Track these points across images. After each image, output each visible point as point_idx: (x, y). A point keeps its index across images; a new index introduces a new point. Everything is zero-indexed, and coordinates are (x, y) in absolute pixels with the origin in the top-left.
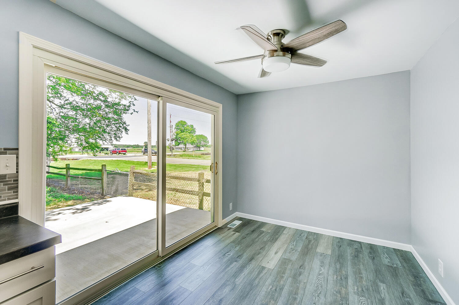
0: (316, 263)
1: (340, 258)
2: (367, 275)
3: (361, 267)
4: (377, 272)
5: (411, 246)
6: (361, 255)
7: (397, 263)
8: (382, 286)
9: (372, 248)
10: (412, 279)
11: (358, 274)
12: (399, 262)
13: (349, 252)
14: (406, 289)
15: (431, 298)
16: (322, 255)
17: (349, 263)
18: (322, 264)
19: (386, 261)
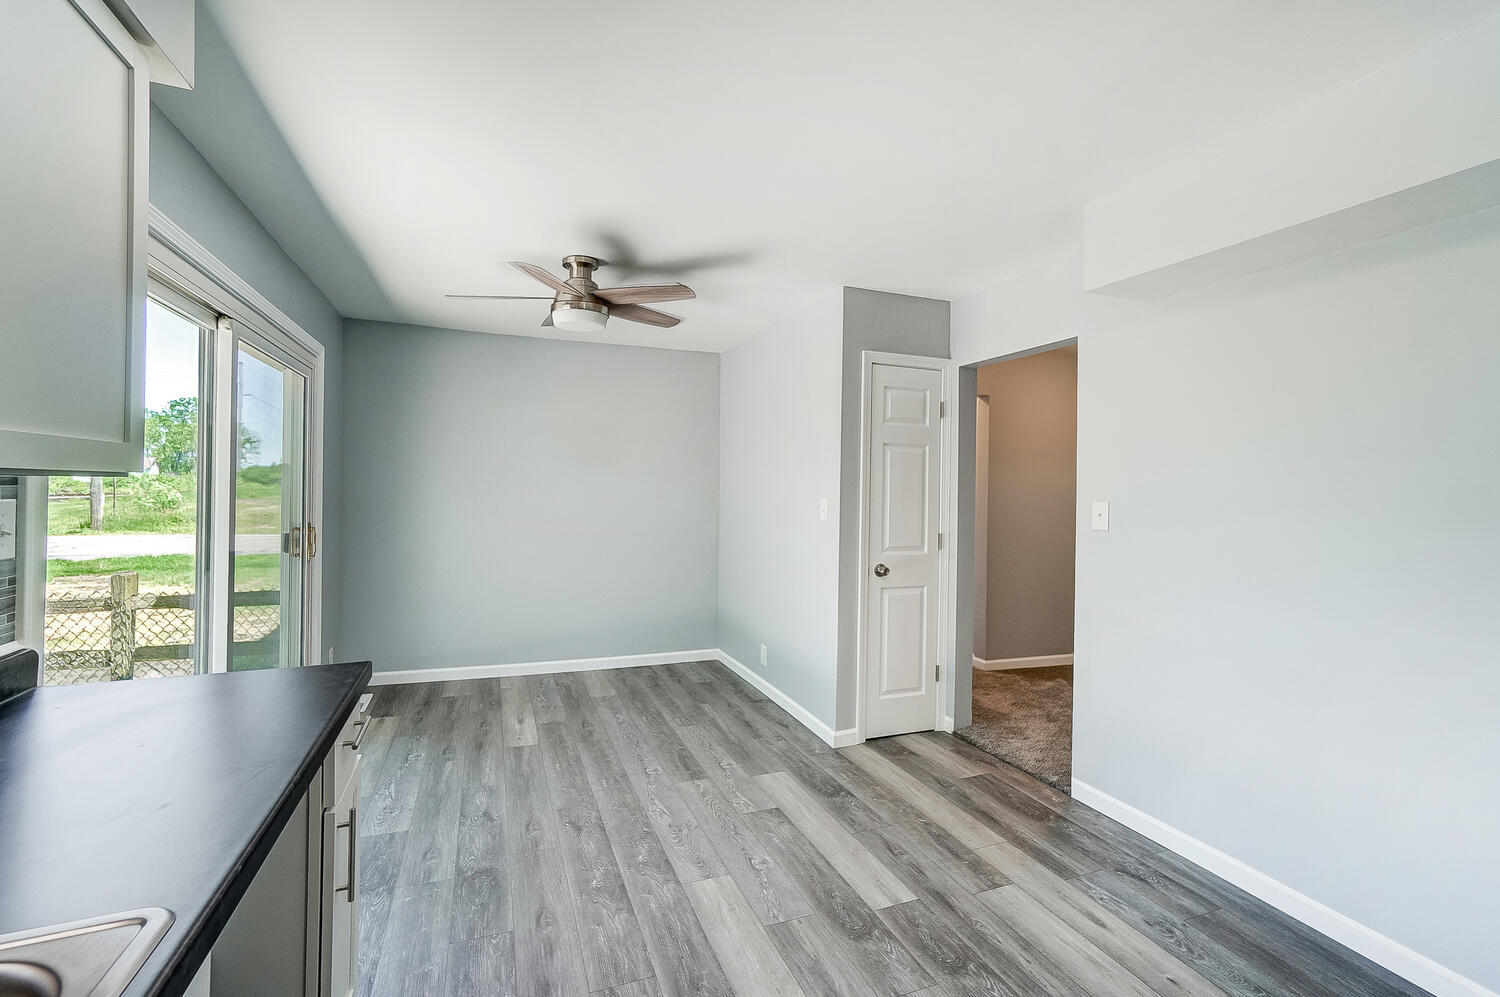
0: (604, 713)
1: (634, 695)
2: (684, 702)
3: (671, 696)
4: (692, 694)
5: (718, 650)
6: (661, 683)
7: (709, 677)
8: (706, 707)
9: (669, 669)
10: (731, 688)
11: (671, 704)
12: (710, 676)
13: (642, 684)
14: (730, 700)
15: (755, 699)
16: (604, 699)
17: (652, 697)
18: (615, 711)
19: (696, 679)
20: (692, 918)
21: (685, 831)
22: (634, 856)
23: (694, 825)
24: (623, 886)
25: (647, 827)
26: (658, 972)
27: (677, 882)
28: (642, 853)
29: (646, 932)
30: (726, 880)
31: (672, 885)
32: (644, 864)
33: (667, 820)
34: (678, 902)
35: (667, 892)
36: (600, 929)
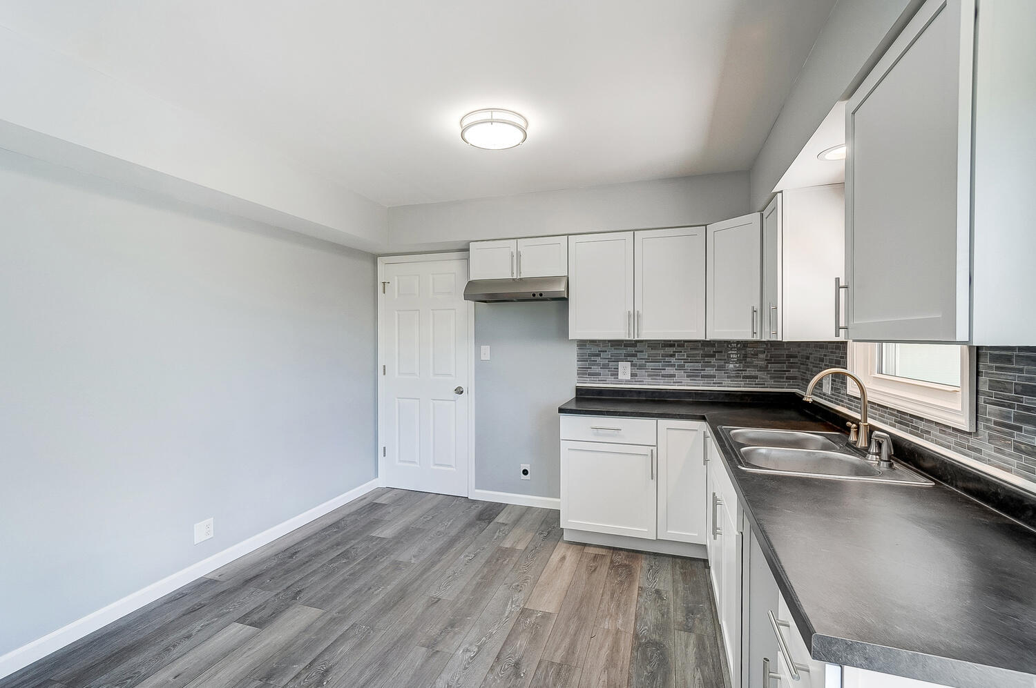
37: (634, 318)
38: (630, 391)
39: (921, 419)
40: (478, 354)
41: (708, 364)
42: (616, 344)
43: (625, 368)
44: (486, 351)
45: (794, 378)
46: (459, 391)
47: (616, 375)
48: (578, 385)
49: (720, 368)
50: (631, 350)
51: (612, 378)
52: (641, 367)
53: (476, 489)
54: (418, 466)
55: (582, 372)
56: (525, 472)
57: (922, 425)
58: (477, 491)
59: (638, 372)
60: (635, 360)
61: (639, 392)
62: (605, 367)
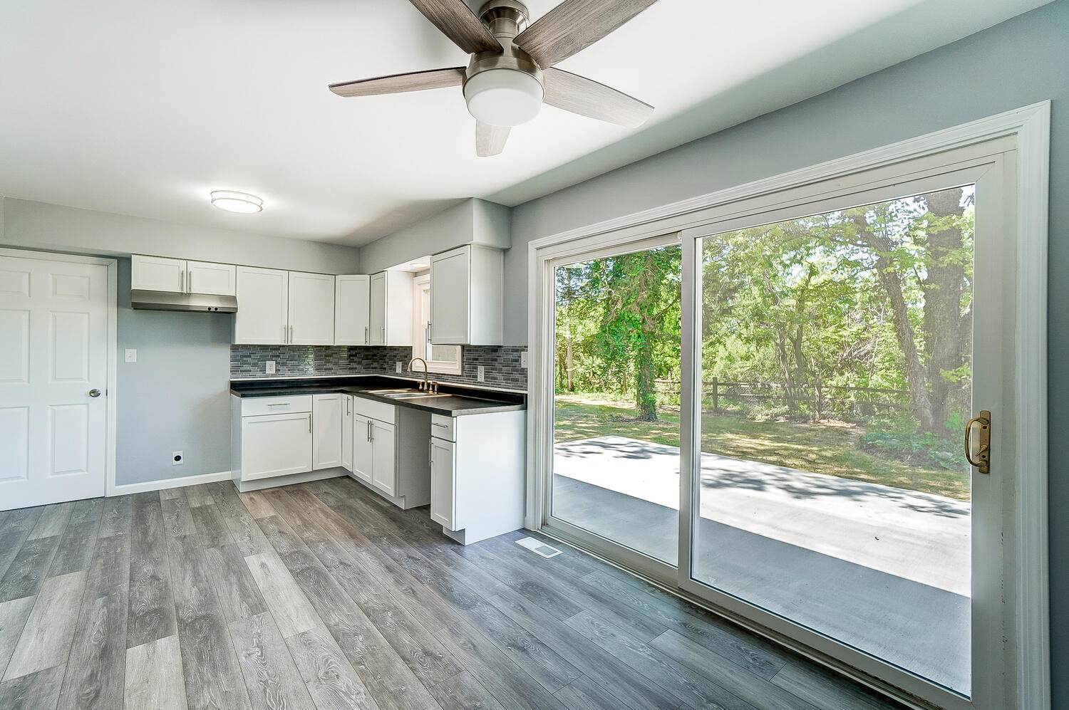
20: (317, 607)
21: (321, 674)
22: (367, 638)
23: (311, 683)
24: (368, 616)
25: (362, 671)
26: (337, 583)
27: (328, 626)
28: (360, 644)
29: (346, 596)
30: (288, 633)
31: (332, 623)
32: (355, 634)
33: (342, 684)
34: (327, 614)
35: (334, 618)
36: (374, 593)
37: (288, 330)
38: (276, 382)
39: (445, 374)
40: (121, 356)
41: (328, 362)
42: (264, 348)
43: (271, 365)
44: (131, 355)
45: (375, 368)
46: (95, 393)
47: (263, 370)
48: (231, 380)
49: (336, 364)
50: (277, 353)
51: (261, 374)
52: (284, 364)
53: (116, 485)
54: (26, 480)
55: (234, 370)
56: (178, 458)
57: (445, 377)
58: (117, 487)
59: (281, 368)
60: (279, 360)
61: (283, 382)
62: (255, 365)
